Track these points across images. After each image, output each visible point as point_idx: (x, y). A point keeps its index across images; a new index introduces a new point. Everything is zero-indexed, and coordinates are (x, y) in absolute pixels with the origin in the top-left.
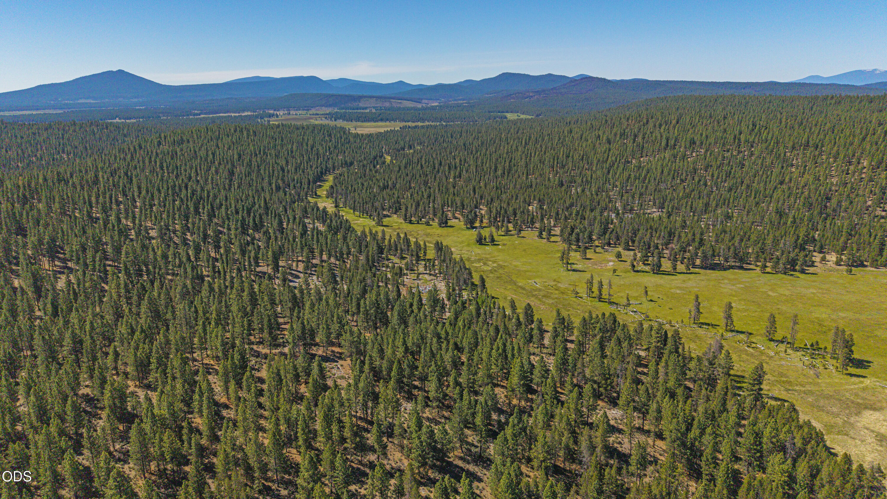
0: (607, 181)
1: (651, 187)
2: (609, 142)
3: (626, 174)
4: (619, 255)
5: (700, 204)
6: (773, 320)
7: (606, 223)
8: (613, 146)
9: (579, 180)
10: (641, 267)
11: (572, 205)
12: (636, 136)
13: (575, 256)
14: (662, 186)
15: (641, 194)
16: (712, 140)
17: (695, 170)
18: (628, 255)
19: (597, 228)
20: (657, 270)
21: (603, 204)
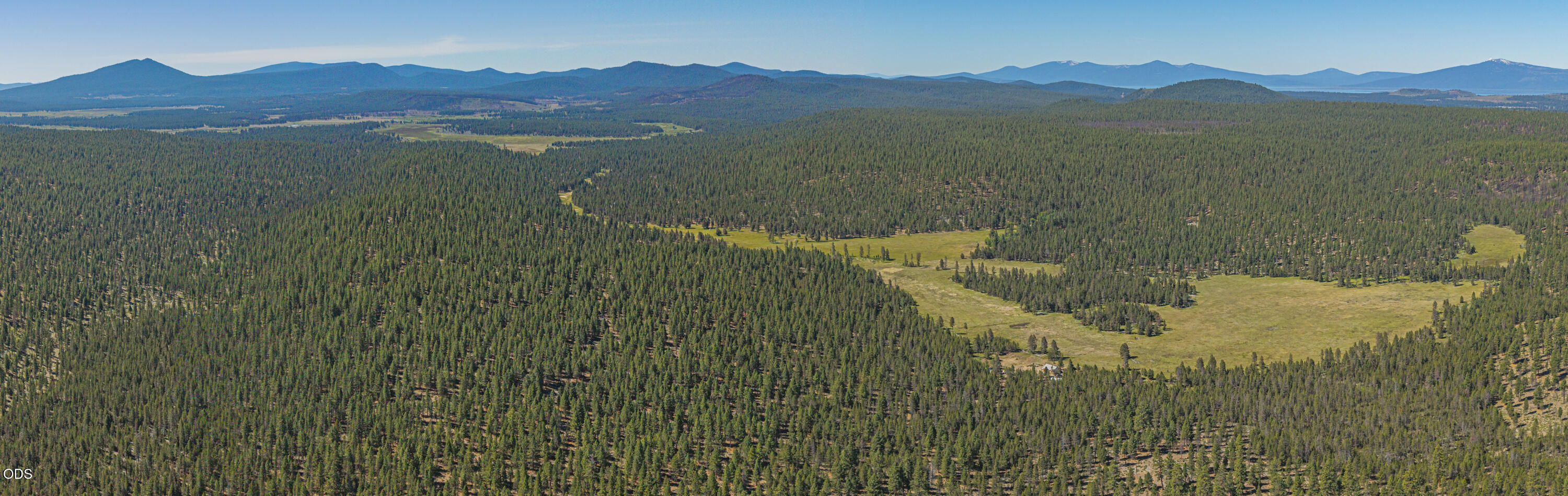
0: (787, 197)
1: (816, 200)
2: (786, 168)
3: (800, 192)
4: (799, 236)
5: (843, 209)
6: (862, 249)
7: (790, 222)
8: (789, 171)
9: (768, 198)
10: (810, 239)
11: (767, 213)
12: (805, 163)
13: (776, 238)
14: (823, 199)
15: (810, 205)
16: (855, 167)
17: (844, 188)
18: (803, 236)
19: (785, 224)
20: (818, 240)
21: (786, 212)
